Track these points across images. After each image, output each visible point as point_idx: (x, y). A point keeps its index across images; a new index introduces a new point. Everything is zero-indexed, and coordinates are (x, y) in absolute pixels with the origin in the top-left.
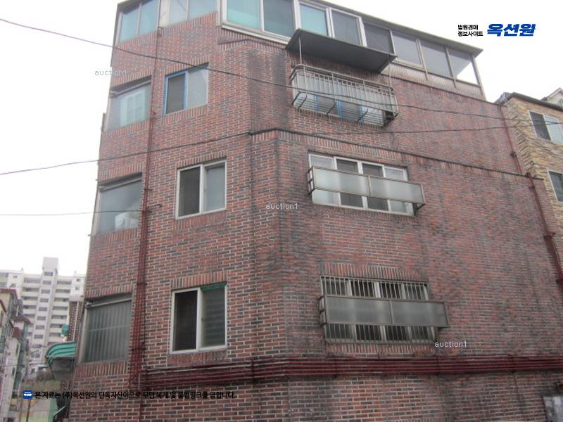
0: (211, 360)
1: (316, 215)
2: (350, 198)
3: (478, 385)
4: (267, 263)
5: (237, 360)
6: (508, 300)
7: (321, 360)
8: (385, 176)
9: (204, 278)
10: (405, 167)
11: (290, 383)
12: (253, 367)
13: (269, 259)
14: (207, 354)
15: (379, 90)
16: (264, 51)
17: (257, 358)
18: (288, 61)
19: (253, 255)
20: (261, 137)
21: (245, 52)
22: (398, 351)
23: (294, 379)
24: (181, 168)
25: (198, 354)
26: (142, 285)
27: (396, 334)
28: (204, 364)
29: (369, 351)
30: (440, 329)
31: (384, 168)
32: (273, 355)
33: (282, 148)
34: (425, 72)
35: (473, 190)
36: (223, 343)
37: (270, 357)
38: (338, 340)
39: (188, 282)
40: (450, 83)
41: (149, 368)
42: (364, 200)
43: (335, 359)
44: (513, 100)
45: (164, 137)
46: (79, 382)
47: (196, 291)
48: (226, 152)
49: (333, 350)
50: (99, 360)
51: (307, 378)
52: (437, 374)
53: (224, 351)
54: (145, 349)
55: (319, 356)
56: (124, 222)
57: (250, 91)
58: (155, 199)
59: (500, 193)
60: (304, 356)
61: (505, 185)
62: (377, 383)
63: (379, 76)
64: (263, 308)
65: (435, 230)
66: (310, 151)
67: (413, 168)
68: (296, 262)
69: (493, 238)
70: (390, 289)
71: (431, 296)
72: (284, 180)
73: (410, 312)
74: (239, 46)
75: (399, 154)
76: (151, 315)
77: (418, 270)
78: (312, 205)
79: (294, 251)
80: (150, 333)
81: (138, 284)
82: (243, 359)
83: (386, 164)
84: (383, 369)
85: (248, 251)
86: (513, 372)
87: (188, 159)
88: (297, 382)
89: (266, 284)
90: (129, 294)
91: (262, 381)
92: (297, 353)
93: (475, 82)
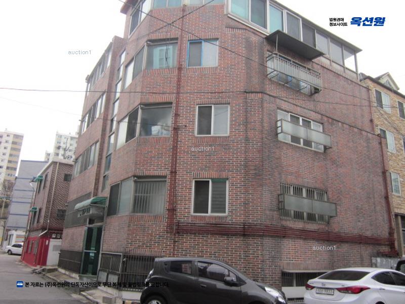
0: (218, 221)
1: (279, 147)
2: (295, 139)
3: (345, 248)
4: (254, 172)
5: (233, 223)
6: (362, 205)
7: (278, 227)
8: (312, 128)
9: (215, 175)
10: (322, 124)
11: (264, 238)
12: (244, 228)
13: (255, 170)
14: (216, 218)
15: (310, 73)
16: (254, 39)
17: (246, 223)
18: (267, 47)
19: (246, 166)
20: (252, 96)
21: (244, 37)
22: (312, 226)
23: (266, 236)
24: (199, 104)
25: (210, 217)
26: (174, 173)
27: (311, 217)
28: (214, 222)
29: (299, 225)
30: (331, 217)
31: (312, 122)
32: (255, 222)
33: (265, 105)
34: (330, 60)
35: (353, 141)
36: (224, 212)
37: (254, 223)
38: (286, 218)
39: (204, 175)
40: (342, 69)
41: (179, 221)
42: (302, 141)
43: (285, 228)
44: (367, 80)
45: (187, 82)
46: (132, 224)
47: (209, 181)
48: (229, 100)
49: (284, 223)
50: (145, 212)
51: (272, 236)
52: (328, 241)
53: (226, 217)
54: (176, 210)
55: (277, 225)
56: (159, 132)
57: (246, 64)
58: (182, 121)
59: (365, 144)
60: (271, 225)
61: (368, 139)
62: (301, 242)
63: (311, 63)
64: (251, 196)
65: (334, 162)
66: (278, 108)
67: (326, 124)
68: (269, 173)
69: (359, 170)
70: (310, 192)
71: (328, 199)
72: (265, 125)
73: (319, 207)
74: (240, 32)
75: (320, 115)
76: (180, 192)
77: (323, 184)
78: (278, 141)
79: (269, 167)
80: (179, 201)
81: (171, 172)
82: (237, 223)
83: (313, 121)
84: (305, 235)
85: (242, 163)
86: (360, 243)
87: (205, 100)
88: (267, 238)
89: (253, 183)
90: (165, 177)
91: (249, 235)
92: (268, 223)
93: (355, 70)
